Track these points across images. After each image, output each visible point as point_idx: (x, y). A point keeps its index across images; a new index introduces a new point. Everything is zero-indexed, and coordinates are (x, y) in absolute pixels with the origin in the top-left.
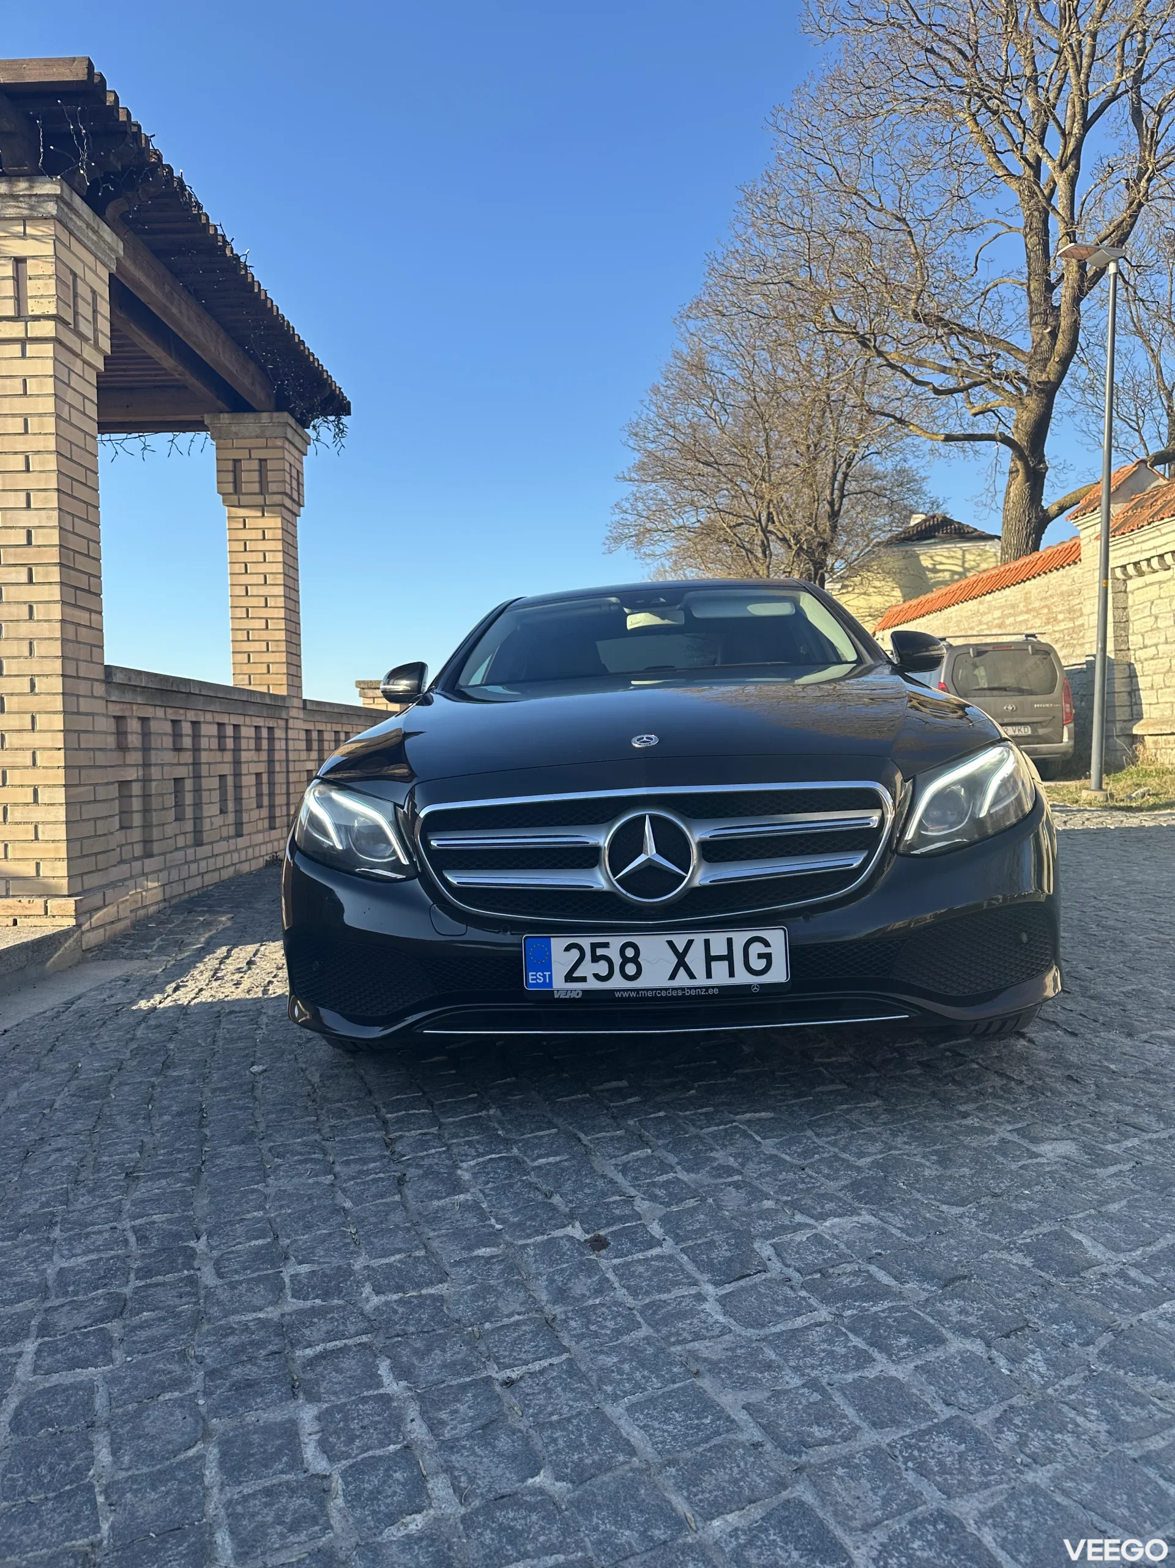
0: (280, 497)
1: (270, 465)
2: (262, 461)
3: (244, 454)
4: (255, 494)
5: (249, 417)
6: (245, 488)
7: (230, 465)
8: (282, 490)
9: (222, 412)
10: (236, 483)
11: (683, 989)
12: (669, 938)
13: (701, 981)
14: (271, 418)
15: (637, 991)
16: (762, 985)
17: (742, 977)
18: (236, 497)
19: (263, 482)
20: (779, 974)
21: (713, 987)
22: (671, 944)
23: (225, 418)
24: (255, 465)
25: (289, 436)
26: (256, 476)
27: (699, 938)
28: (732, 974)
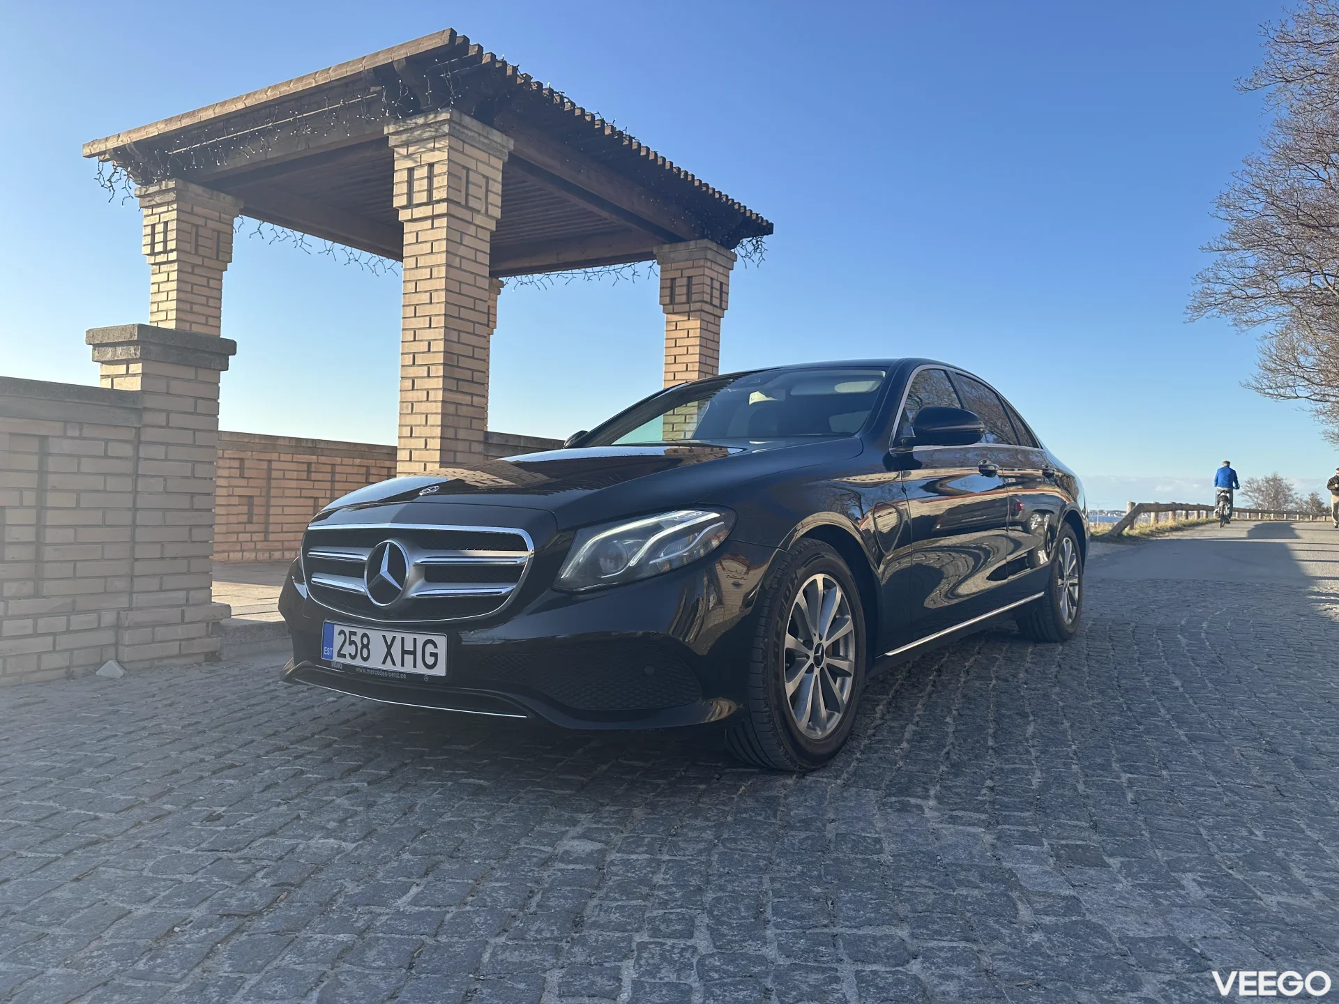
0: (700, 304)
1: (694, 281)
2: (690, 278)
3: (678, 274)
4: (684, 303)
5: (681, 246)
6: (678, 299)
7: (668, 283)
8: (701, 299)
9: (665, 243)
10: (672, 296)
11: (387, 671)
12: (384, 633)
13: (398, 668)
14: (696, 243)
15: (366, 668)
16: (431, 677)
17: (421, 670)
18: (671, 307)
19: (689, 294)
20: (440, 670)
21: (403, 673)
22: (384, 637)
23: (667, 247)
24: (685, 281)
25: (710, 257)
26: (684, 290)
27: (399, 636)
28: (415, 666)
